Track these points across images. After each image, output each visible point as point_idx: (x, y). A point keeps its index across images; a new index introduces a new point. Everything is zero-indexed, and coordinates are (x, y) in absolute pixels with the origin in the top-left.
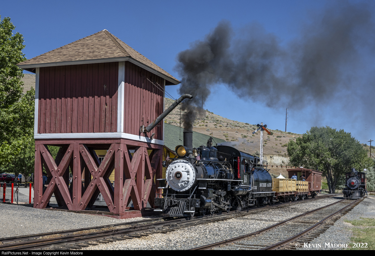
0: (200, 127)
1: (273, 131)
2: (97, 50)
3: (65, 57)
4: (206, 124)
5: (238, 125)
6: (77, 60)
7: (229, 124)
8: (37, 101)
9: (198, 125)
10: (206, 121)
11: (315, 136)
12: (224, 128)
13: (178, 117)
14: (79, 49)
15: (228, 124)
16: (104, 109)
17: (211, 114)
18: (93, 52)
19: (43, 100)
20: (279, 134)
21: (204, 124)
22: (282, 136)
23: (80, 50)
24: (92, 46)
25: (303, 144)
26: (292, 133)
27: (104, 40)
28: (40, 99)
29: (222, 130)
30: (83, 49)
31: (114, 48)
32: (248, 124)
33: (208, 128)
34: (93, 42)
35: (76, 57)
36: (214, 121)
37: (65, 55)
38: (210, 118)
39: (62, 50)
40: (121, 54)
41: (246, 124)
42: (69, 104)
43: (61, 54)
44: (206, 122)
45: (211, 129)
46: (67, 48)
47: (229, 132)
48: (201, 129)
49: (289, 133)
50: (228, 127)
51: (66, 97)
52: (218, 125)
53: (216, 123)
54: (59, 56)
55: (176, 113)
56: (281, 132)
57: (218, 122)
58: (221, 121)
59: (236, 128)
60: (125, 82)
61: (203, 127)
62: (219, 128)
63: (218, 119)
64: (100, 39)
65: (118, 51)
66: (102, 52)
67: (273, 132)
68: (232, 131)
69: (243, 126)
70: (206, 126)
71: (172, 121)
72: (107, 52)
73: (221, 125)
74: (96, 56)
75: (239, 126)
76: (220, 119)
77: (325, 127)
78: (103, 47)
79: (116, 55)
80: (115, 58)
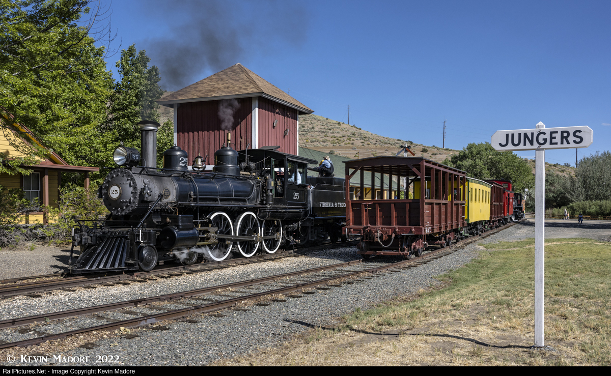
0: (345, 145)
1: (428, 147)
2: (231, 86)
3: (201, 92)
4: (352, 142)
5: (388, 142)
6: (213, 95)
7: (378, 141)
8: (175, 135)
9: (343, 143)
10: (352, 138)
11: (472, 153)
12: (372, 146)
13: (321, 134)
14: (214, 85)
15: (376, 141)
16: (239, 142)
17: (358, 130)
18: (228, 87)
19: (181, 134)
20: (435, 151)
21: (350, 142)
22: (438, 153)
23: (216, 86)
24: (227, 81)
25: (459, 163)
26: (450, 149)
27: (238, 75)
28: (178, 133)
29: (371, 149)
30: (218, 84)
31: (248, 83)
32: (400, 141)
33: (354, 147)
34: (227, 77)
35: (212, 93)
36: (361, 138)
37: (200, 91)
38: (357, 135)
39: (198, 86)
40: (255, 90)
41: (398, 140)
42: (206, 138)
43: (197, 90)
44: (353, 140)
45: (358, 148)
46: (203, 83)
47: (378, 151)
48: (346, 147)
49: (447, 149)
50: (377, 145)
51: (203, 130)
52: (366, 143)
53: (363, 141)
54: (195, 92)
55: (320, 130)
56: (438, 148)
57: (366, 139)
58: (369, 138)
59: (387, 145)
60: (259, 108)
61: (349, 145)
62: (367, 146)
63: (366, 135)
64: (234, 74)
65: (251, 86)
66: (236, 88)
67: (428, 149)
68: (381, 149)
69: (394, 143)
70: (353, 144)
71: (314, 140)
72: (241, 88)
73: (369, 143)
74: (231, 92)
75: (389, 144)
76: (369, 136)
77: (484, 143)
78: (237, 82)
79: (250, 91)
80: (248, 94)
